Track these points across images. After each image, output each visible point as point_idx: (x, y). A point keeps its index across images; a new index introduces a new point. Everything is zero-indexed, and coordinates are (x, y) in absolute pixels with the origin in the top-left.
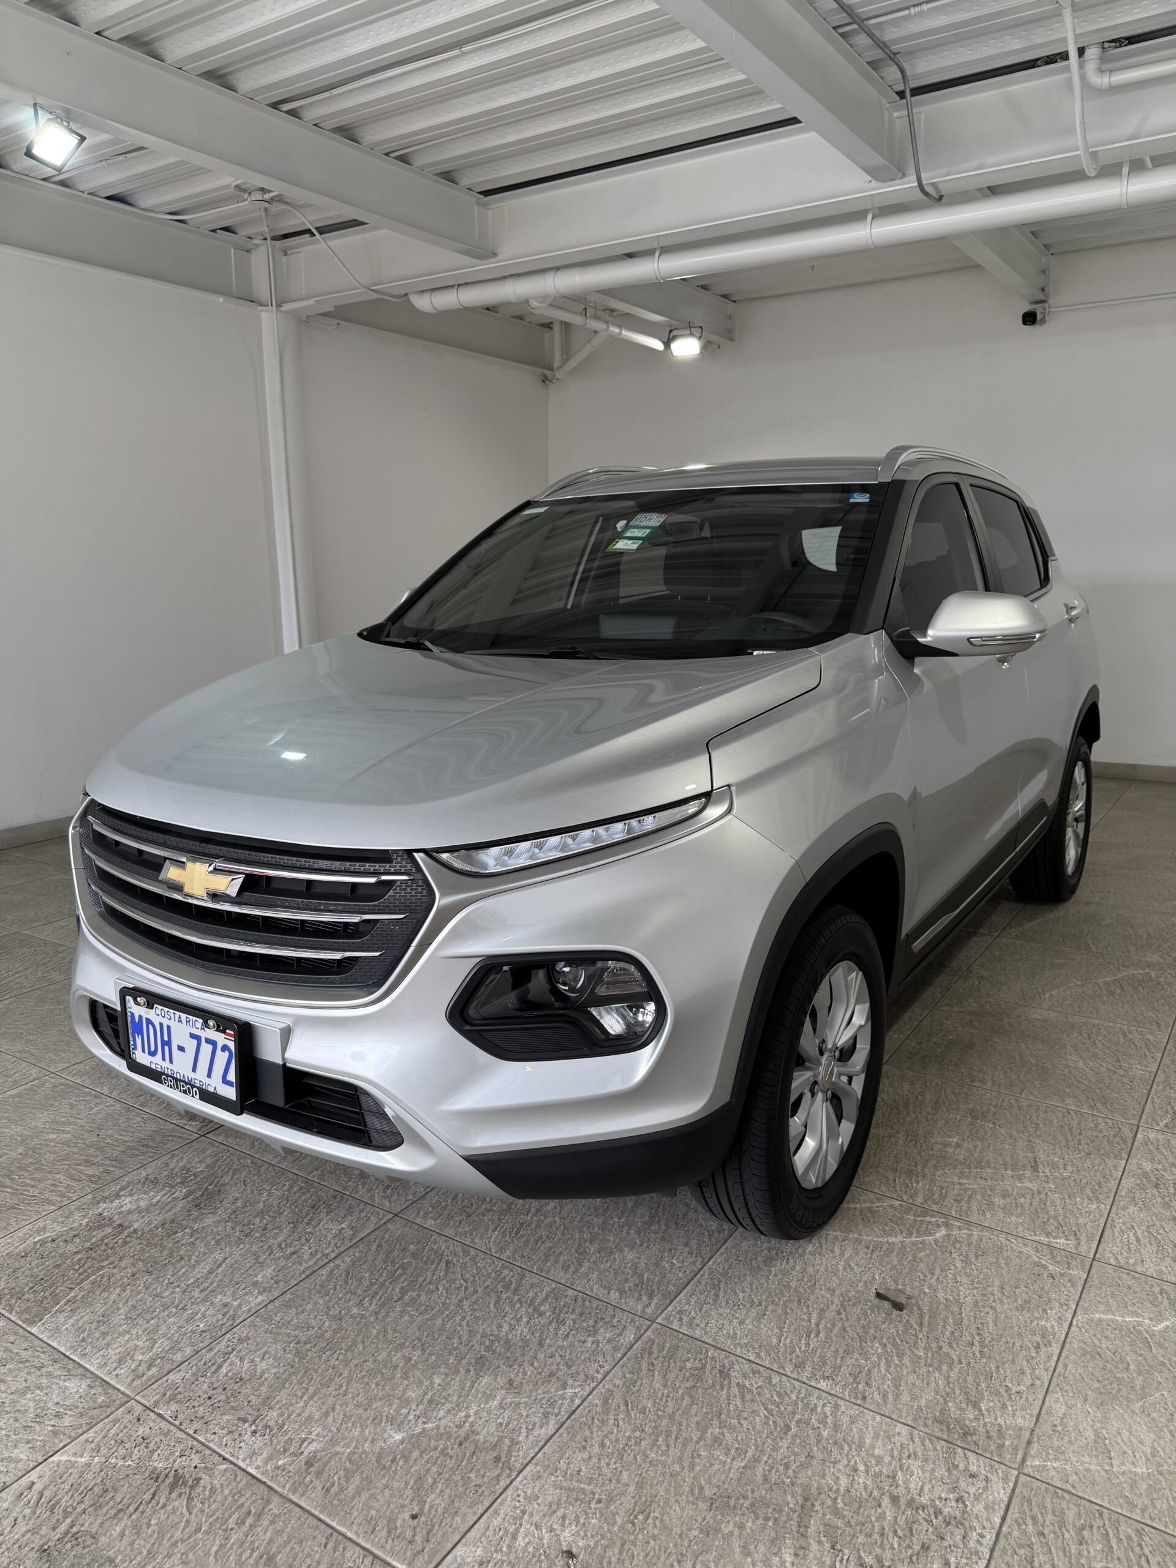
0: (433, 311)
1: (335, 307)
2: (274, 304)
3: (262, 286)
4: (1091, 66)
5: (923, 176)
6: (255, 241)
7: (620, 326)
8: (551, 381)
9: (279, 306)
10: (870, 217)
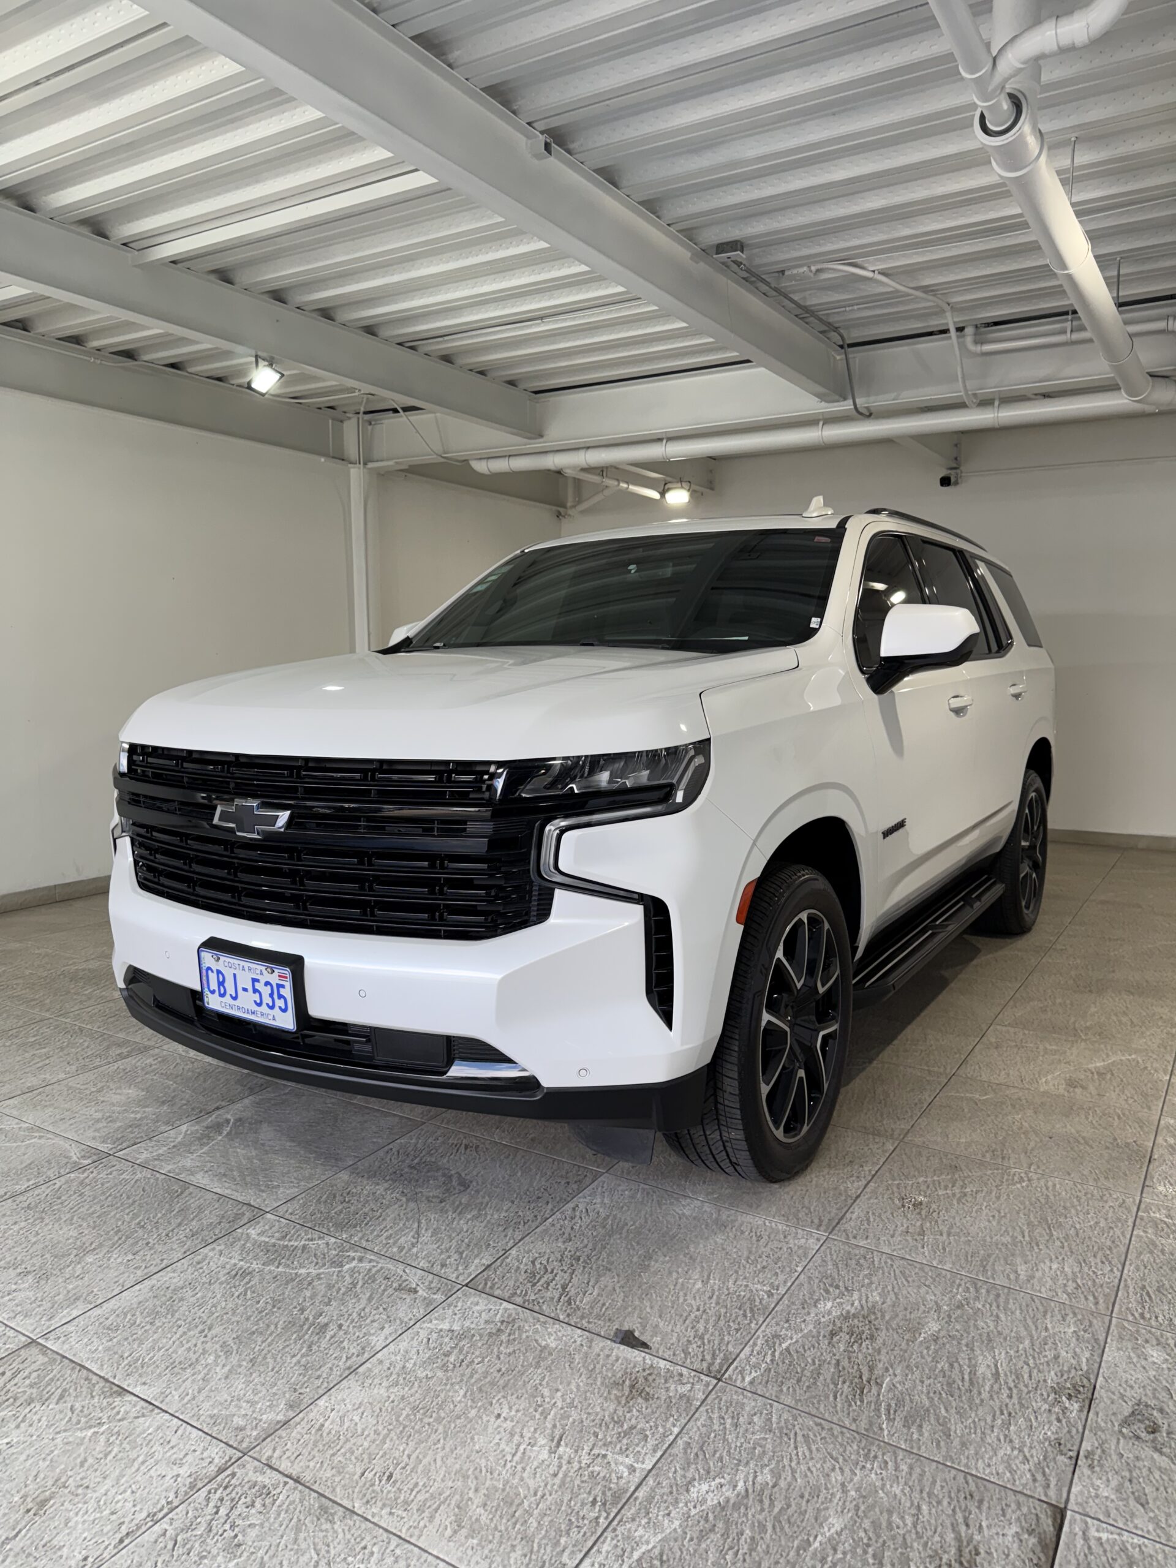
4: (969, 340)
5: (858, 401)
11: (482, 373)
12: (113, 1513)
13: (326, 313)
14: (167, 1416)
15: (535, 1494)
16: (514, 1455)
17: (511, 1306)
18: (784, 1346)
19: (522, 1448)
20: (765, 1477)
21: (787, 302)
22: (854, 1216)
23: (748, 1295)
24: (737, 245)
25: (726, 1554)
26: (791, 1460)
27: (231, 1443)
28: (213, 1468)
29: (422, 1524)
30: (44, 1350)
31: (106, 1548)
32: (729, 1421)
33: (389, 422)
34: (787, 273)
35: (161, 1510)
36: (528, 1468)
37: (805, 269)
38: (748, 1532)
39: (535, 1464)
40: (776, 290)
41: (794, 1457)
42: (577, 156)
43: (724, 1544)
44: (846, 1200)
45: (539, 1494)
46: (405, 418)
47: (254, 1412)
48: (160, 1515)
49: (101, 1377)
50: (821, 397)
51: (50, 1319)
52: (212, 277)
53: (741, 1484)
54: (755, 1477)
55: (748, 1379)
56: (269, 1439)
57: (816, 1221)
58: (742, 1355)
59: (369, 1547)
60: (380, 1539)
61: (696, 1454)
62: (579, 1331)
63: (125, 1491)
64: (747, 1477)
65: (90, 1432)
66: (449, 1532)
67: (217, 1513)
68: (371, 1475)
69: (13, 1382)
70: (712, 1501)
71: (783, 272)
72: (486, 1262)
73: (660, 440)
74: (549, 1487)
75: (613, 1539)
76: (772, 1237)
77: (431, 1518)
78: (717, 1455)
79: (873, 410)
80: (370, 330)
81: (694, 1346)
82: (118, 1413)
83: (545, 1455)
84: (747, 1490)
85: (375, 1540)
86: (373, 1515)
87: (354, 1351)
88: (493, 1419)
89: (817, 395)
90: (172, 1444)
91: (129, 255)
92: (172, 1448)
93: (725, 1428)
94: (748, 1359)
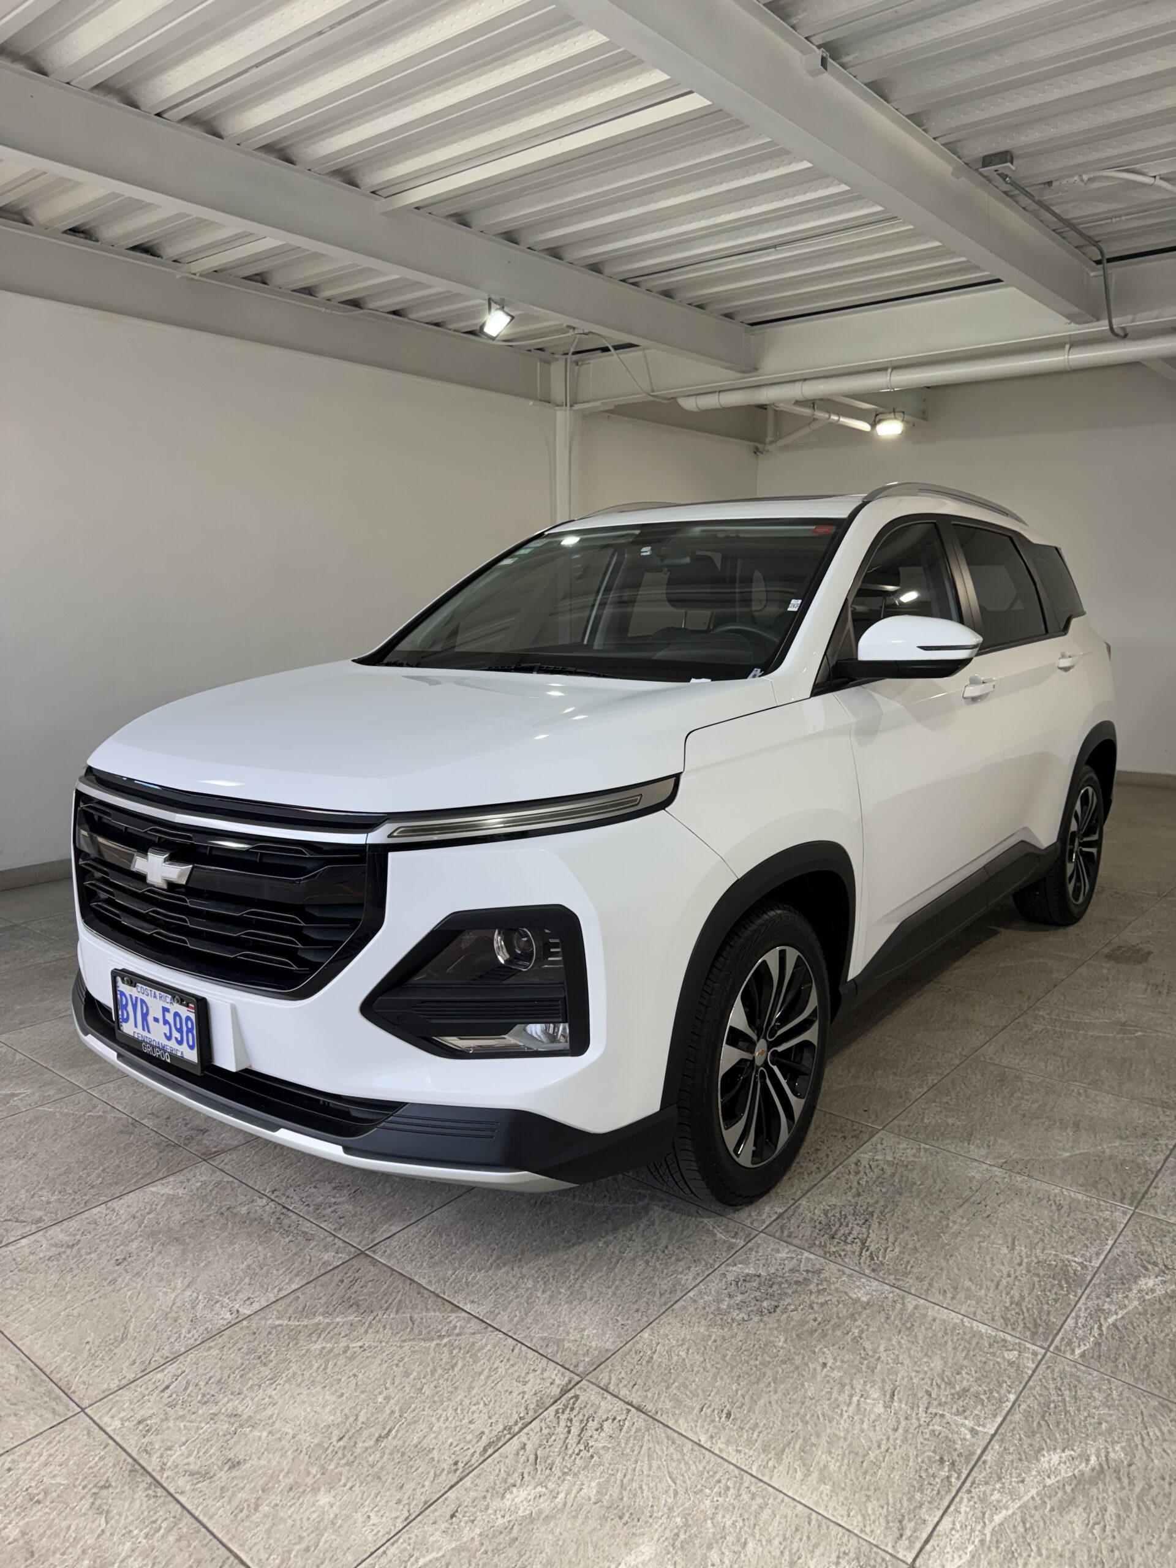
0: (696, 410)
1: (616, 406)
2: (568, 405)
3: (558, 391)
6: (556, 356)
7: (838, 415)
8: (762, 453)
9: (571, 406)
10: (1067, 346)
11: (701, 307)
12: (470, 1422)
13: (555, 252)
14: (501, 1335)
15: (879, 1447)
16: (849, 1405)
17: (812, 1256)
18: (1111, 1320)
19: (855, 1399)
20: (1118, 1453)
21: (1047, 216)
22: (1159, 1191)
23: (1060, 1264)
24: (1006, 156)
25: (1093, 1527)
26: (1143, 1440)
27: (567, 1366)
28: (555, 1391)
29: (771, 1464)
30: (374, 1262)
31: (473, 1455)
32: (1067, 1393)
33: (598, 361)
34: (1054, 184)
35: (516, 1423)
36: (866, 1420)
37: (1076, 178)
38: (1111, 1509)
39: (873, 1417)
40: (1040, 204)
41: (1146, 1437)
42: (850, 70)
43: (1088, 1518)
44: (1146, 1174)
45: (883, 1447)
46: (616, 356)
47: (582, 1338)
48: (516, 1429)
49: (431, 1292)
50: (1071, 318)
51: (372, 1233)
52: (450, 221)
53: (1093, 1459)
54: (1108, 1452)
55: (1078, 1352)
56: (602, 1366)
57: (1118, 1194)
58: (1065, 1326)
59: (724, 1481)
60: (733, 1474)
61: (1039, 1423)
62: (888, 1287)
63: (477, 1403)
64: (1098, 1450)
65: (433, 1344)
66: (799, 1475)
67: (569, 1432)
68: (709, 1411)
69: (353, 1290)
70: (1065, 1472)
71: (1050, 183)
72: (780, 1211)
73: (885, 369)
74: (891, 1441)
75: (969, 1501)
76: (1073, 1206)
77: (779, 1460)
78: (1062, 1426)
79: (1128, 331)
80: (595, 268)
81: (1013, 1312)
82: (455, 1327)
83: (879, 1409)
84: (1101, 1465)
85: (727, 1476)
86: (721, 1450)
87: (665, 1287)
88: (819, 1368)
89: (1067, 317)
90: (511, 1362)
91: (377, 203)
92: (513, 1365)
93: (1064, 1400)
94: (1074, 1331)
